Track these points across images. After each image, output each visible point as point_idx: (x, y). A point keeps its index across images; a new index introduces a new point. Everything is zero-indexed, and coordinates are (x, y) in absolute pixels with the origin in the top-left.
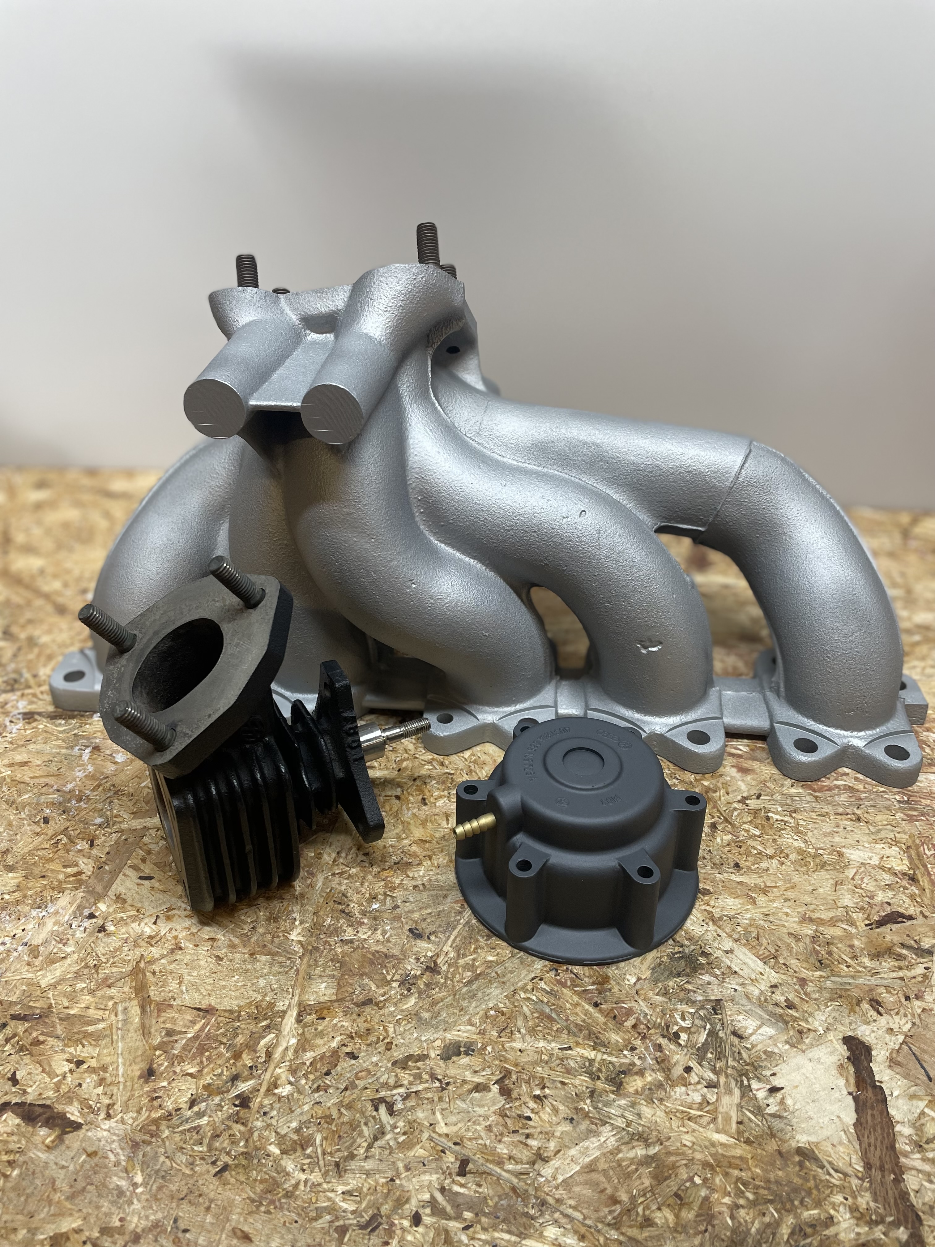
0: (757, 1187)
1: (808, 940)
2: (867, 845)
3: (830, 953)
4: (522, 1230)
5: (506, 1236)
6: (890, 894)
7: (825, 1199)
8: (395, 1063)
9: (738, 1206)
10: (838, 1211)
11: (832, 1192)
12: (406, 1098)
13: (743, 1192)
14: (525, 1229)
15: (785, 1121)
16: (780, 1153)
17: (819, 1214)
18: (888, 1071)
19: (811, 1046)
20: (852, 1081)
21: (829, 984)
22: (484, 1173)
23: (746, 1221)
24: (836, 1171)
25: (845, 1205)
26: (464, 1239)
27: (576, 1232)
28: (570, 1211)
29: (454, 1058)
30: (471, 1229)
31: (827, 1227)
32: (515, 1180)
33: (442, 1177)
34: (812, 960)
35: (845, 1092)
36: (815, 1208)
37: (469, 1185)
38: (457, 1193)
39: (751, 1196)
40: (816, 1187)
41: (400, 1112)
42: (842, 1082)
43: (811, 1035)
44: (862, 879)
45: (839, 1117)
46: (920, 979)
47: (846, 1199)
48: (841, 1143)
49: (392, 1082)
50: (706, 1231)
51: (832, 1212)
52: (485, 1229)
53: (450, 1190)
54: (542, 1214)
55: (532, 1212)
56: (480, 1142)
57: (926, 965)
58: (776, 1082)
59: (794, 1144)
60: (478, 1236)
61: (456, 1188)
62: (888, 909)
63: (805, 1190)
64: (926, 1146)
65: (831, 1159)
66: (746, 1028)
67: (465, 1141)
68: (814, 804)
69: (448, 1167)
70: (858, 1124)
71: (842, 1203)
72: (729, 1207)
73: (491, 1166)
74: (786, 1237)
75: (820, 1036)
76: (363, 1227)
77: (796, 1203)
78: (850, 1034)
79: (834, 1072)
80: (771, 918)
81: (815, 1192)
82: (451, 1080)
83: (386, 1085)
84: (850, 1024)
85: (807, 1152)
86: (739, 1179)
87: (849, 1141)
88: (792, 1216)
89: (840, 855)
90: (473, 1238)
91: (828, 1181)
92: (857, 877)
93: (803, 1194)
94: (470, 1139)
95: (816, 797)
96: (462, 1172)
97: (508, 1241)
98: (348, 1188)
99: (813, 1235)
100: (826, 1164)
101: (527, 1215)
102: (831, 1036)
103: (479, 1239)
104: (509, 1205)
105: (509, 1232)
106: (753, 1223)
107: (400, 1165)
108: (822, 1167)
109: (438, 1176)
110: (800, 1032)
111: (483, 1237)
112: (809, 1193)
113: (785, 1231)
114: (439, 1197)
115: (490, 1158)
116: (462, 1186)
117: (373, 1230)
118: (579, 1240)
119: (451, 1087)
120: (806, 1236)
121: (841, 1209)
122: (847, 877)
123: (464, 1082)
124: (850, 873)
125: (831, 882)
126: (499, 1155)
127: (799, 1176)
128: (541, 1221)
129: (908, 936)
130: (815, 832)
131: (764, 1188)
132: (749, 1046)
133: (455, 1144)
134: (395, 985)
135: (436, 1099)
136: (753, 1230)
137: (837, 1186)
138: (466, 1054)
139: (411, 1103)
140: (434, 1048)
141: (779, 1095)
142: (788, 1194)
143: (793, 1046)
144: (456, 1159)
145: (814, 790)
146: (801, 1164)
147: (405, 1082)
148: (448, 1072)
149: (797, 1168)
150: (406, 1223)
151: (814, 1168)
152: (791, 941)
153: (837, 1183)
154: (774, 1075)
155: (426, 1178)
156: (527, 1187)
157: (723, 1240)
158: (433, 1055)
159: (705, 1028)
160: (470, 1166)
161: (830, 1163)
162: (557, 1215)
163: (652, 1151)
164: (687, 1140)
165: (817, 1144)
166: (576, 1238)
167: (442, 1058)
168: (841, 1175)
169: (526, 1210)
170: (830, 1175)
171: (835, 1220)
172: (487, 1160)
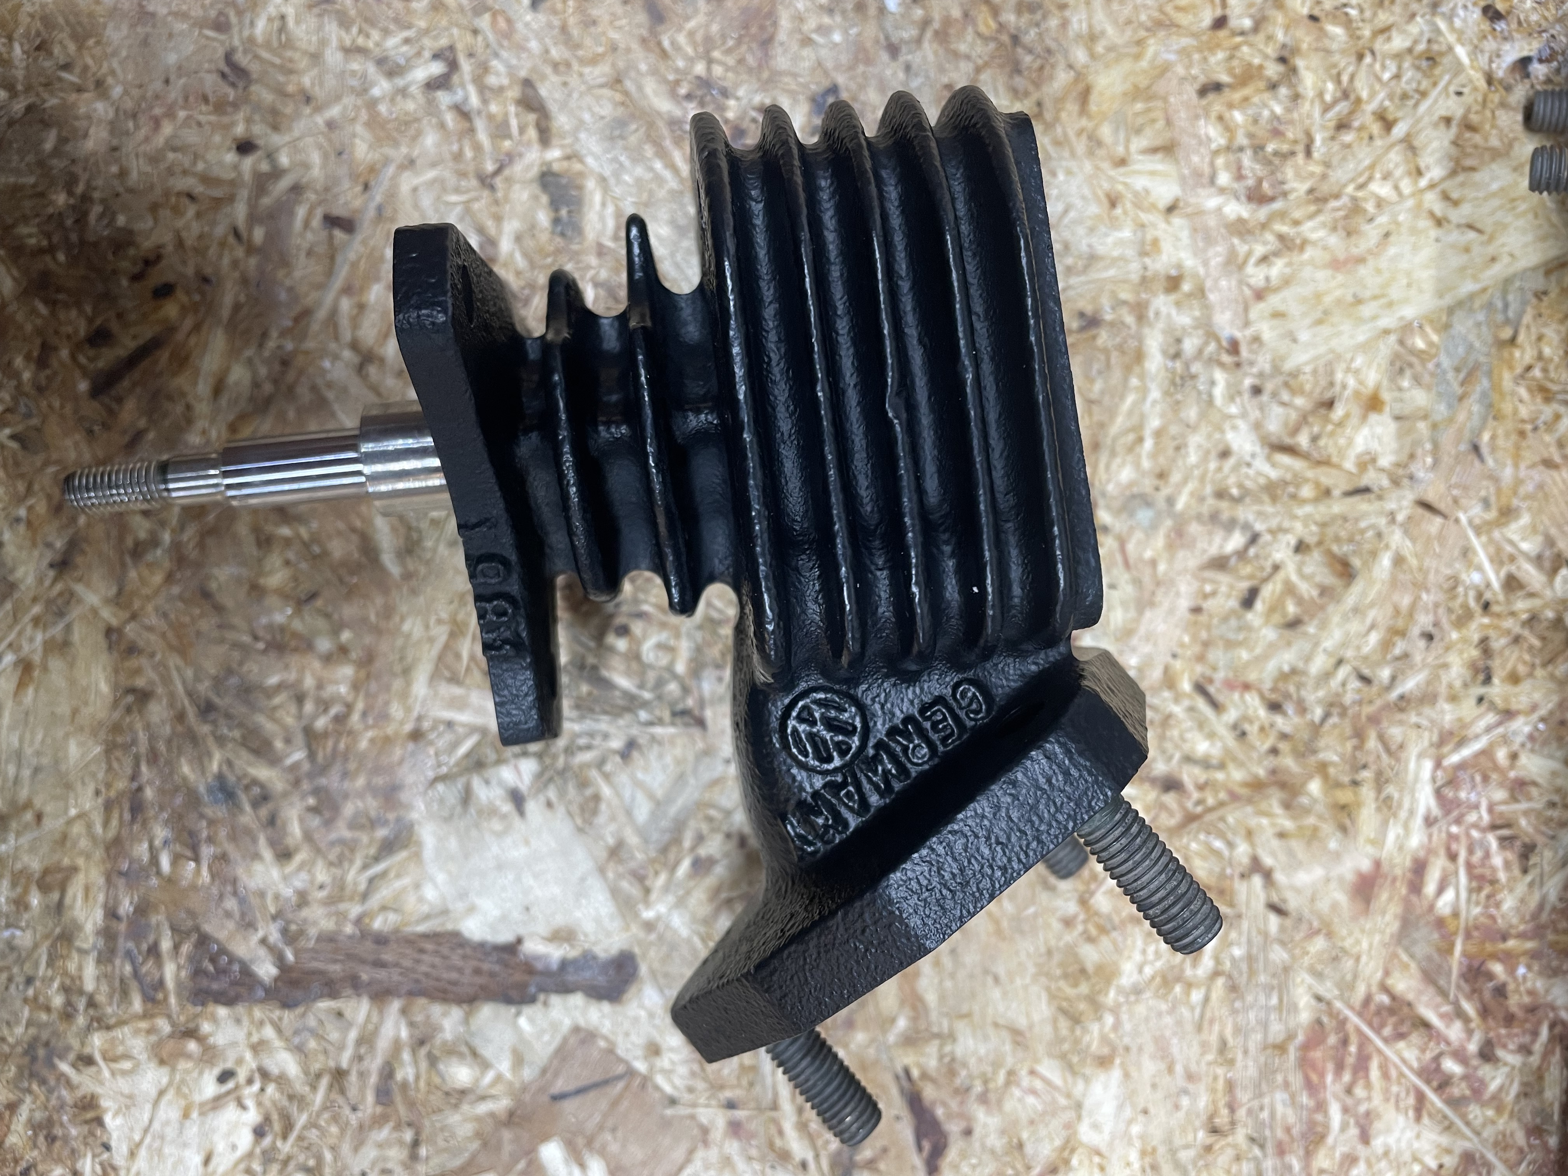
2: (1135, 1129)
6: (996, 1142)
8: (527, 83)
9: (300, 698)
10: (299, 869)
11: (332, 864)
12: (462, 112)
14: (242, 333)
17: (294, 836)
18: (567, 1023)
19: (611, 889)
20: (545, 951)
22: (332, 262)
23: (277, 707)
24: (371, 881)
25: (312, 883)
26: (222, 231)
29: (544, 199)
31: (273, 843)
32: (322, 314)
33: (319, 187)
35: (522, 931)
37: (308, 234)
38: (293, 214)
41: (431, 103)
44: (1033, 1092)
46: (778, 1143)
49: (492, 80)
53: (299, 201)
57: (812, 1165)
58: (532, 807)
59: (416, 816)
61: (301, 212)
62: (953, 1128)
68: (1259, 1037)
69: (338, 196)
70: (456, 940)
71: (315, 878)
73: (344, 273)
76: (228, 57)
78: (643, 969)
83: (484, 69)
85: (407, 835)
87: (426, 916)
88: (288, 788)
89: (1104, 1062)
91: (353, 862)
93: (327, 815)
95: (1281, 1048)
96: (332, 221)
97: (222, 307)
98: (291, 23)
99: (257, 817)
100: (383, 865)
101: (266, 335)
102: (636, 931)
104: (281, 306)
105: (236, 308)
106: (273, 720)
107: (334, 112)
108: (378, 858)
109: (321, 179)
112: (330, 826)
114: (284, 183)
115: (357, 271)
116: (307, 224)
117: (223, 75)
119: (485, 194)
120: (255, 805)
121: (304, 875)
122: (1037, 1061)
123: (498, 219)
124: (1051, 1071)
126: (363, 289)
127: (358, 814)
129: (885, 1150)
130: (1168, 1020)
131: (335, 749)
132: (608, 767)
133: (378, 206)
134: (700, 68)
135: (462, 167)
136: (259, 718)
137: (344, 877)
138: (556, 221)
139: (450, 119)
140: (565, 158)
141: (507, 807)
142: (326, 789)
143: (610, 854)
144: (353, 211)
145: (1306, 1047)
146: (380, 821)
149: (371, 814)
150: (240, 130)
151: (375, 843)
153: (350, 878)
155: (316, 158)
156: (312, 335)
157: (240, 665)
158: (550, 155)
160: (342, 237)
167: (542, 172)
168: (362, 887)
169: (274, 335)
170: (364, 867)
171: (283, 861)
172: (354, 266)
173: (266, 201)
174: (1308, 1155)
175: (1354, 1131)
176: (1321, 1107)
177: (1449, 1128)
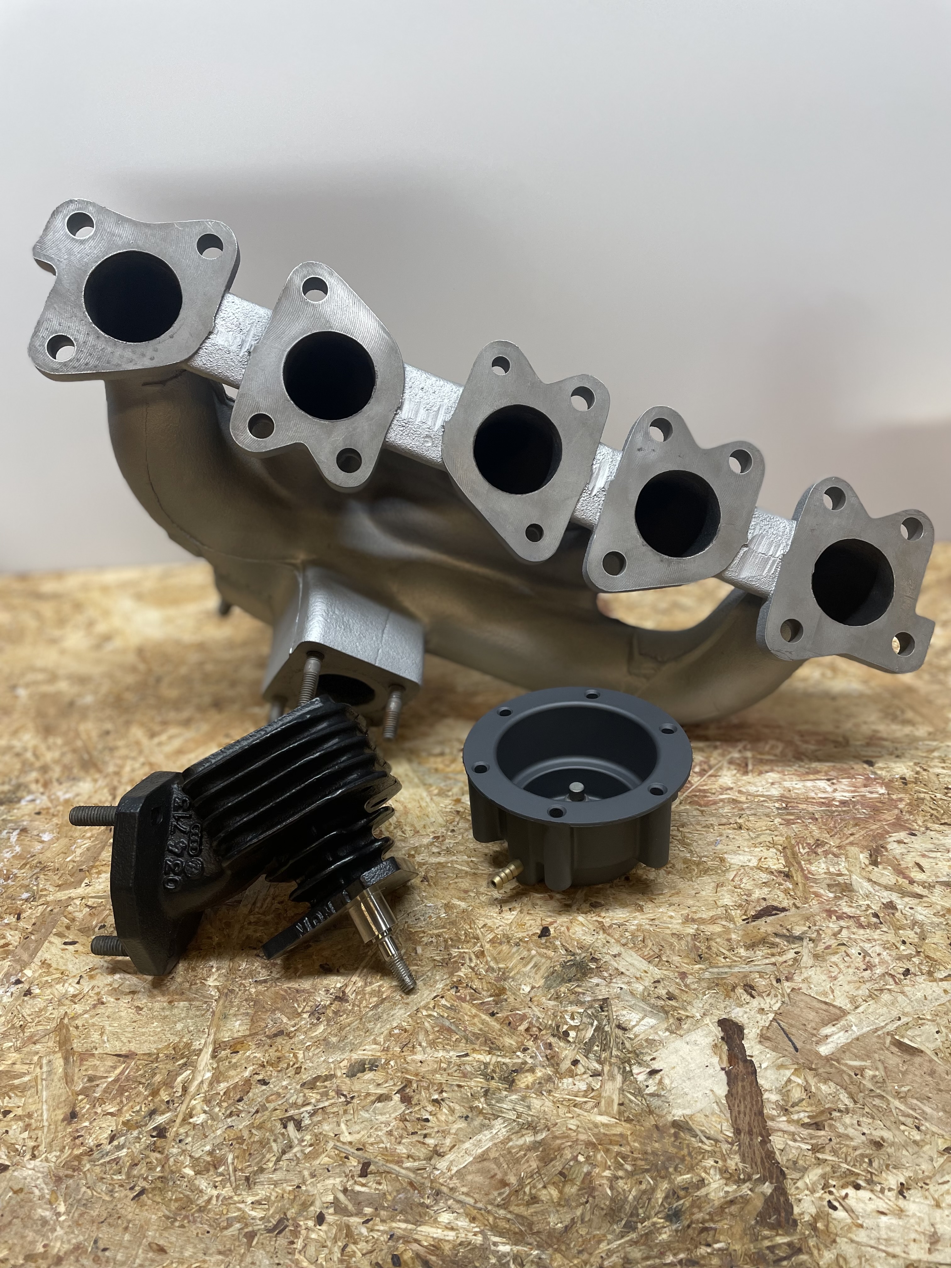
0: (635, 1159)
1: (689, 939)
2: (746, 849)
3: (709, 948)
4: (418, 1218)
5: (403, 1225)
6: (766, 890)
7: (697, 1164)
8: (303, 1085)
9: (617, 1178)
10: (708, 1174)
11: (703, 1158)
12: (312, 1115)
13: (622, 1165)
14: (421, 1216)
15: (663, 1099)
16: (657, 1127)
17: (692, 1178)
18: (759, 1046)
19: (689, 1031)
20: (725, 1058)
21: (707, 975)
22: (385, 1172)
23: (624, 1190)
24: (708, 1138)
25: (715, 1167)
26: (364, 1231)
27: (467, 1215)
28: (463, 1198)
29: (359, 1075)
30: (371, 1223)
31: (698, 1188)
32: (412, 1175)
33: (345, 1180)
34: (692, 955)
35: (718, 1068)
36: (688, 1173)
37: (370, 1184)
38: (359, 1192)
39: (629, 1168)
40: (690, 1154)
41: (307, 1127)
42: (716, 1060)
43: (690, 1020)
44: (741, 880)
45: (712, 1091)
46: (791, 963)
47: (717, 1162)
48: (713, 1113)
49: (300, 1101)
50: (587, 1202)
51: (703, 1175)
52: (383, 1221)
53: (352, 1190)
54: (437, 1202)
55: (428, 1202)
56: (382, 1145)
57: (796, 950)
58: (656, 1066)
59: (670, 1118)
60: (377, 1228)
61: (358, 1188)
62: (764, 904)
63: (678, 1158)
64: (791, 1110)
65: (703, 1128)
66: (630, 1021)
67: (367, 1146)
68: (700, 818)
69: (351, 1171)
70: (730, 1096)
71: (712, 1166)
72: (608, 1178)
73: (391, 1165)
74: (660, 1201)
75: (698, 1021)
76: (269, 1231)
77: (671, 1170)
78: (724, 1017)
79: (709, 1051)
80: (657, 922)
81: (688, 1158)
82: (356, 1094)
83: (295, 1105)
84: (725, 1008)
85: (681, 1124)
86: (618, 1154)
87: (721, 1111)
88: (666, 1182)
89: (722, 860)
90: (372, 1230)
91: (700, 1148)
92: (737, 879)
93: (677, 1161)
94: (372, 1144)
95: (702, 812)
96: (364, 1173)
97: (405, 1230)
98: (257, 1198)
99: (685, 1197)
100: (699, 1133)
101: (422, 1205)
102: (707, 1020)
103: (378, 1231)
104: (406, 1198)
105: (406, 1221)
106: (630, 1191)
107: (306, 1173)
108: (695, 1136)
109: (341, 1179)
110: (679, 1020)
111: (382, 1228)
112: (683, 1159)
113: (660, 1196)
114: (341, 1197)
115: (390, 1158)
116: (363, 1185)
117: (279, 1233)
118: (470, 1221)
119: (355, 1101)
120: (679, 1198)
121: (712, 1172)
122: (728, 879)
123: (368, 1094)
124: (731, 875)
125: (713, 885)
126: (399, 1156)
127: (674, 1146)
128: (435, 1208)
129: (781, 926)
130: (700, 842)
131: (642, 1160)
132: (632, 1036)
133: (358, 1149)
134: (305, 1016)
135: (341, 1112)
136: (631, 1197)
137: (709, 1151)
138: (371, 1070)
139: (316, 1119)
140: (340, 1068)
141: (658, 1077)
142: (663, 1163)
143: (672, 1032)
144: (359, 1163)
145: (701, 806)
146: (676, 1135)
147: (313, 1101)
148: (353, 1088)
149: (673, 1139)
150: (311, 1223)
151: (688, 1137)
152: (674, 940)
153: (709, 1149)
154: (654, 1059)
155: (330, 1182)
156: (423, 1181)
157: (602, 1209)
158: (339, 1074)
159: (592, 1025)
160: (372, 1167)
161: (702, 1131)
162: (450, 1202)
163: (539, 1137)
164: (572, 1124)
165: (691, 1117)
166: (467, 1220)
167: (347, 1076)
168: (712, 1141)
169: (422, 1201)
170: (702, 1142)
171: (706, 1182)
172: (387, 1161)
173: (350, 1207)
174: (740, 802)
175: (729, 792)
176: (722, 800)
177: (721, 768)
